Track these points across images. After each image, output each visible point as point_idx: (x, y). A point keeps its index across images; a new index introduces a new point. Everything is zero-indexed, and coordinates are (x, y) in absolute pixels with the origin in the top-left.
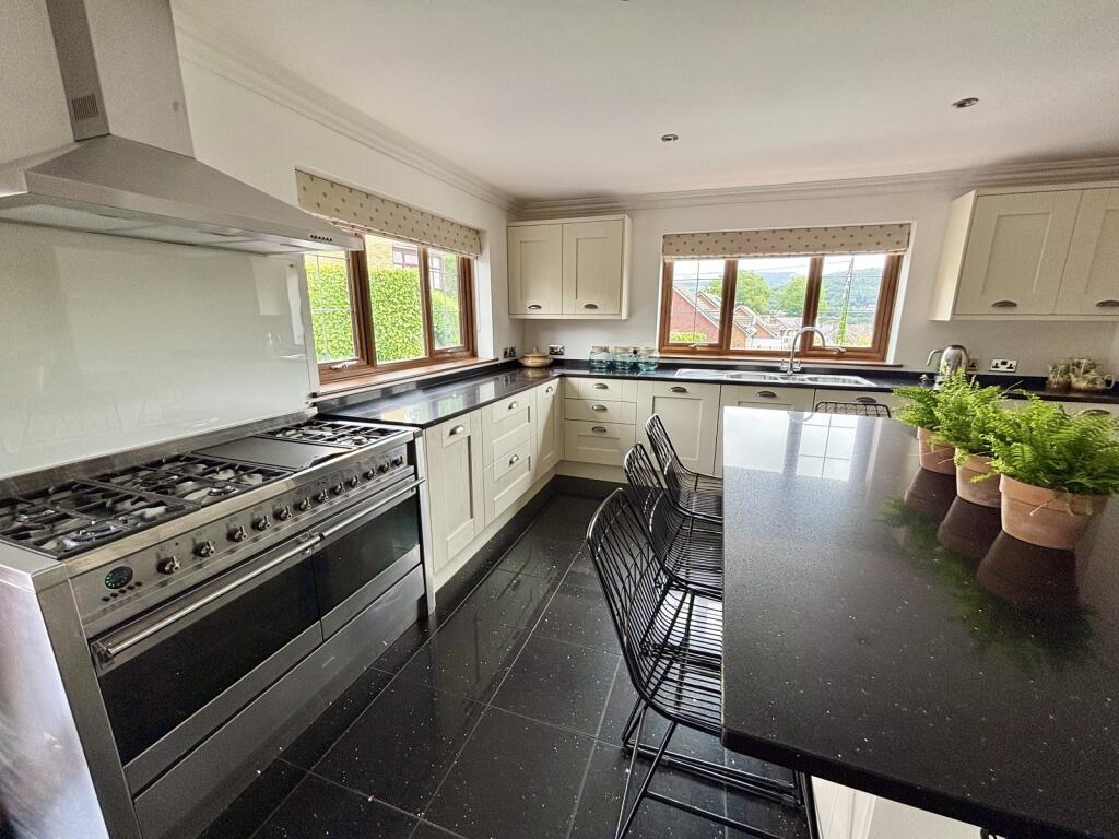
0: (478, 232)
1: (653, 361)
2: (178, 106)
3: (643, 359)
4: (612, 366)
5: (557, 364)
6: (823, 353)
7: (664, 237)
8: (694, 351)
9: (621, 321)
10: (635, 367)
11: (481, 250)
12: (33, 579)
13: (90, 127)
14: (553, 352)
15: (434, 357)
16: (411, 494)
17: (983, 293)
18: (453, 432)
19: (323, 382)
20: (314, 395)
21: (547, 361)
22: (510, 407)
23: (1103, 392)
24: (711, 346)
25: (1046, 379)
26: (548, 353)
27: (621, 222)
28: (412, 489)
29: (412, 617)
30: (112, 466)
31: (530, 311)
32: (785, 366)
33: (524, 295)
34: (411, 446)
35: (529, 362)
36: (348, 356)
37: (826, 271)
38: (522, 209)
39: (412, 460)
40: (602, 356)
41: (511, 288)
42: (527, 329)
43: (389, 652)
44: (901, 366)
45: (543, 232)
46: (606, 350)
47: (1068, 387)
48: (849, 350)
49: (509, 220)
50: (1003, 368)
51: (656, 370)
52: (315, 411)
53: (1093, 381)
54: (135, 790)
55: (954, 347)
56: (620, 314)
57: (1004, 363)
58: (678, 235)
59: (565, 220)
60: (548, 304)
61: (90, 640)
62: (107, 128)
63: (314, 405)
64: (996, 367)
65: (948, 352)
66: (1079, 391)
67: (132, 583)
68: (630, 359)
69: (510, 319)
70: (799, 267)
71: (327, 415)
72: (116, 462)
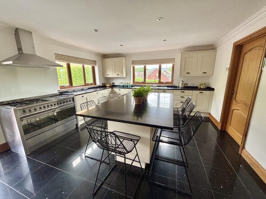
0: (95, 61)
1: (131, 85)
2: (33, 48)
3: (128, 85)
4: (123, 86)
5: (113, 86)
6: (162, 83)
7: (132, 61)
8: (139, 83)
9: (123, 77)
10: (127, 86)
11: (96, 64)
12: (14, 109)
13: (21, 52)
14: (113, 84)
15: (86, 85)
16: (73, 106)
17: (184, 71)
18: (82, 97)
19: (61, 89)
20: (59, 91)
21: (111, 85)
22: (97, 93)
23: (206, 89)
24: (142, 82)
25: (198, 87)
26: (112, 84)
27: (122, 59)
28: (73, 105)
29: (75, 127)
30: (24, 100)
31: (107, 76)
32: (154, 86)
33: (106, 72)
34: (73, 98)
35: (107, 86)
36: (67, 84)
37: (162, 67)
38: (105, 56)
39: (73, 101)
40: (122, 84)
41: (103, 72)
42: (108, 79)
43: (70, 132)
44: (175, 85)
45: (108, 60)
46: (122, 83)
47: (200, 88)
48: (167, 82)
49: (102, 58)
50: (192, 85)
51: (131, 87)
52: (59, 93)
53: (203, 87)
54: (26, 139)
55: (182, 81)
56: (123, 76)
57: (192, 84)
58: (135, 61)
59: (112, 58)
60: (110, 74)
61: (20, 118)
62: (23, 52)
63: (59, 92)
64: (191, 85)
65: (181, 82)
66: (202, 89)
67: (26, 112)
68: (126, 85)
69: (104, 77)
70: (157, 66)
71: (61, 94)
72: (25, 99)
